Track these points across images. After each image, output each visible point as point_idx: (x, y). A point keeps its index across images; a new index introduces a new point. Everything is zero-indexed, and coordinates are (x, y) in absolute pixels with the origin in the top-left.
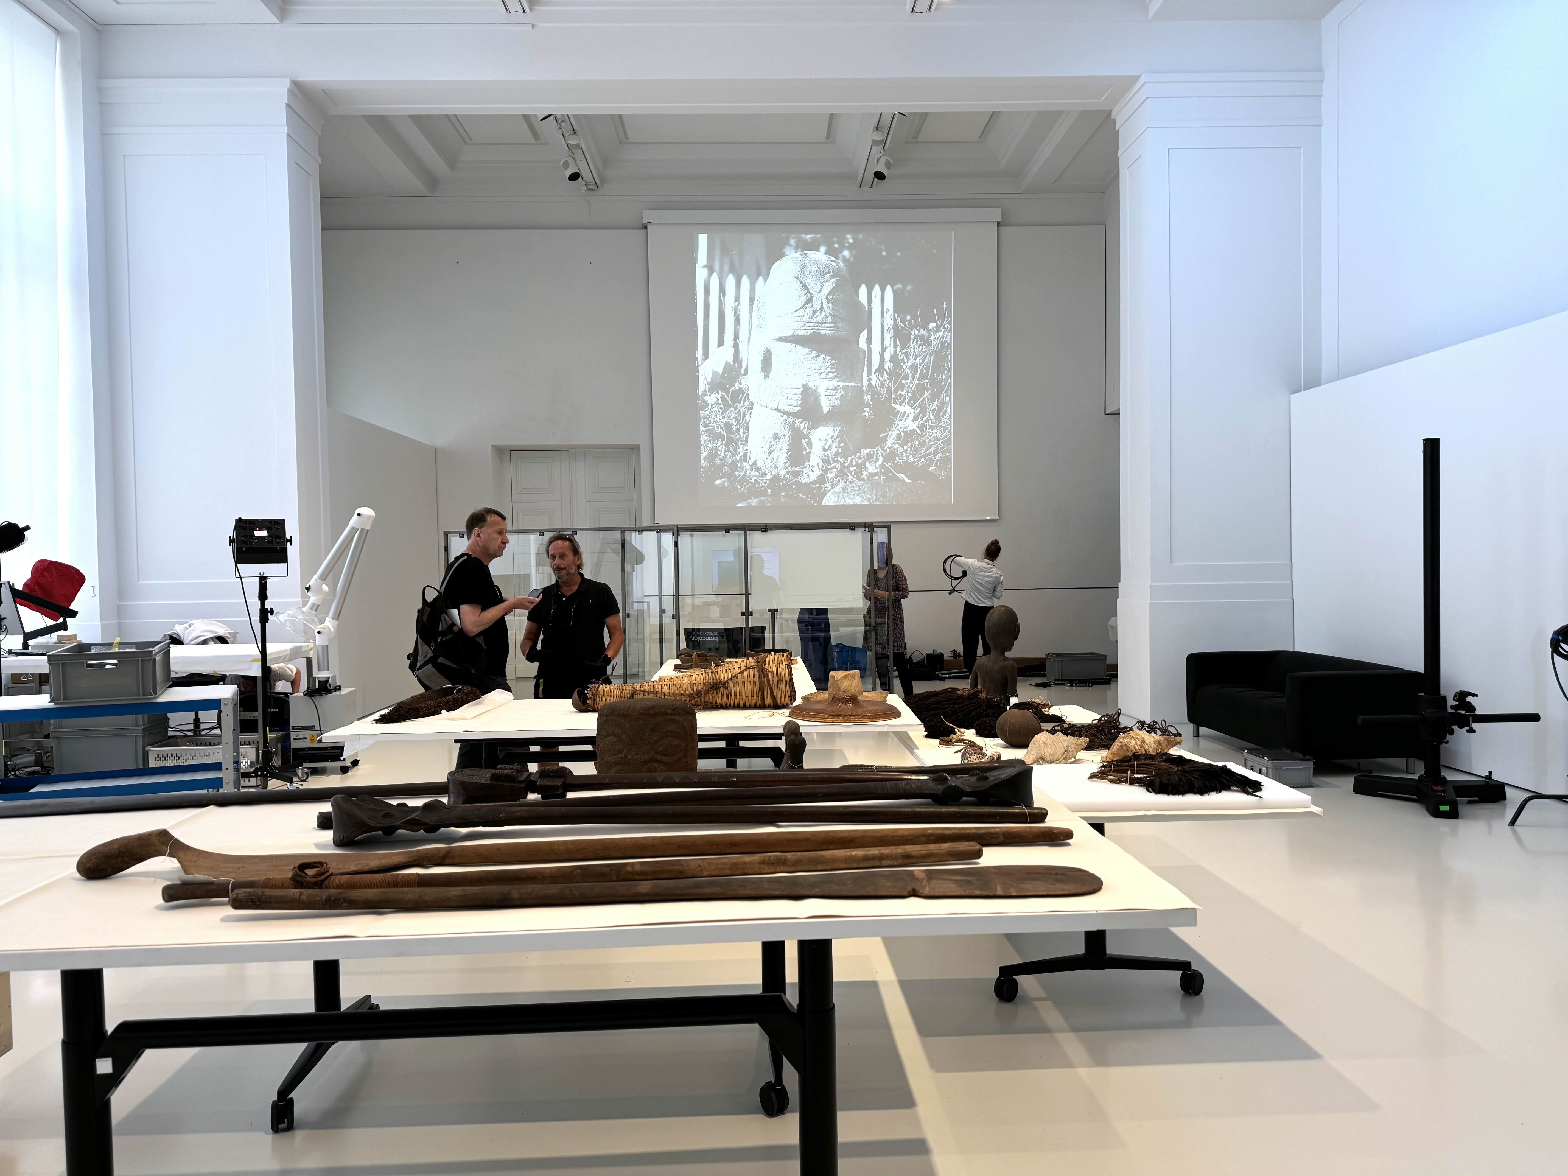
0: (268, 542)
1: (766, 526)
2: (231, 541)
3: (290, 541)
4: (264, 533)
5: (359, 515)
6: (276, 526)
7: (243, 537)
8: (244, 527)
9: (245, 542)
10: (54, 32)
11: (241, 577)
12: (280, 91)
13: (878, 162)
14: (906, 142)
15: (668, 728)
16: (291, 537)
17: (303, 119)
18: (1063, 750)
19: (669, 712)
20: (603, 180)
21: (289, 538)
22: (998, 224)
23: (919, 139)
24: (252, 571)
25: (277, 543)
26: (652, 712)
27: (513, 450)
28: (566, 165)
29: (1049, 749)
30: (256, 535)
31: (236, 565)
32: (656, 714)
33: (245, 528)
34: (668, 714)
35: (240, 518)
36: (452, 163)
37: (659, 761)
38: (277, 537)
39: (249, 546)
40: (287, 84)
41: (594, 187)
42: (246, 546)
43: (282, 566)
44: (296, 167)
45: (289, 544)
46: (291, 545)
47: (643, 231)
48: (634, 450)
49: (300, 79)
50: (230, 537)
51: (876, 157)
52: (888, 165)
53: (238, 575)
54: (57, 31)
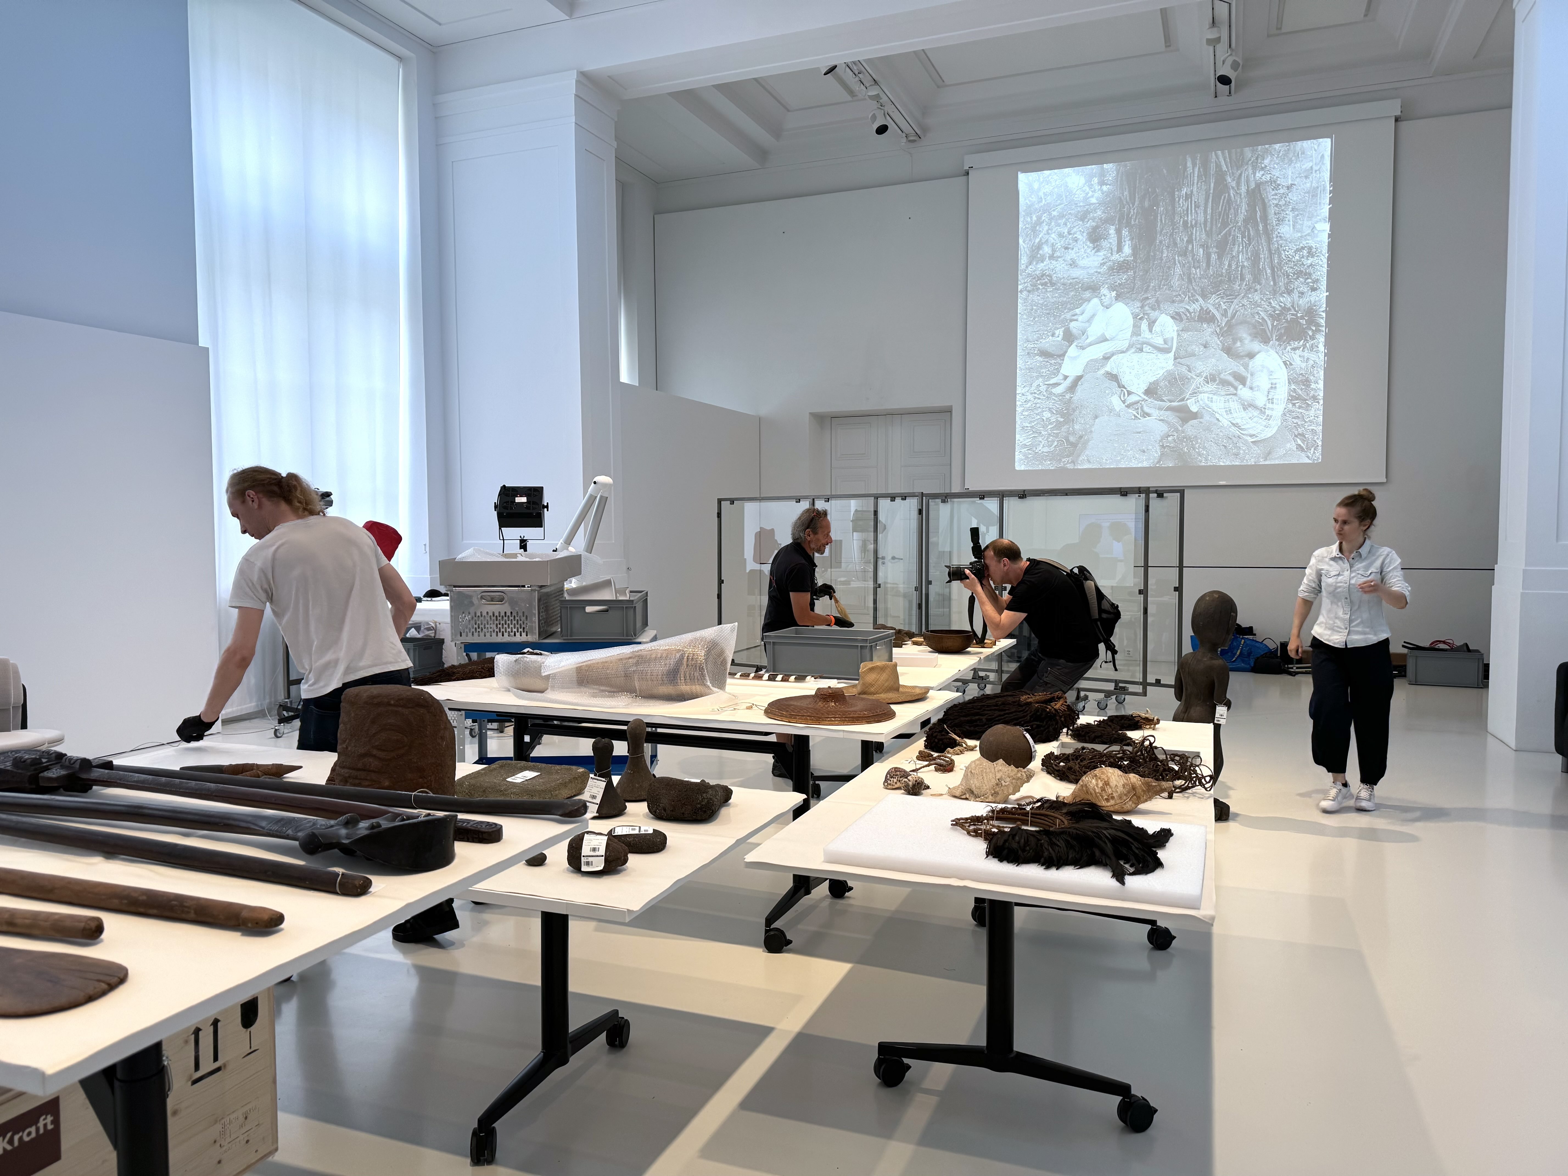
0: (527, 508)
1: (1024, 491)
2: (496, 507)
3: (547, 507)
4: (524, 500)
5: (595, 483)
6: (535, 494)
7: (505, 503)
8: (507, 493)
9: (505, 508)
10: (397, 60)
11: (503, 540)
12: (569, 84)
13: (1223, 64)
14: (1269, 36)
15: (389, 721)
16: (548, 503)
17: (595, 107)
18: (994, 782)
19: (392, 702)
20: (925, 129)
21: (546, 504)
22: (1397, 120)
23: (1283, 31)
24: (514, 533)
25: (534, 509)
26: (376, 701)
27: (834, 417)
28: (874, 118)
29: (975, 780)
30: (516, 501)
31: (500, 529)
32: (379, 704)
33: (507, 495)
34: (390, 705)
35: (504, 486)
36: (777, 131)
37: (374, 756)
38: (534, 503)
39: (509, 511)
40: (573, 75)
41: (915, 138)
42: (507, 511)
43: (541, 530)
44: (583, 152)
45: (546, 509)
46: (548, 510)
47: (965, 177)
48: (949, 411)
49: (590, 67)
50: (495, 503)
51: (1222, 59)
52: (1235, 66)
53: (501, 538)
54: (400, 58)
